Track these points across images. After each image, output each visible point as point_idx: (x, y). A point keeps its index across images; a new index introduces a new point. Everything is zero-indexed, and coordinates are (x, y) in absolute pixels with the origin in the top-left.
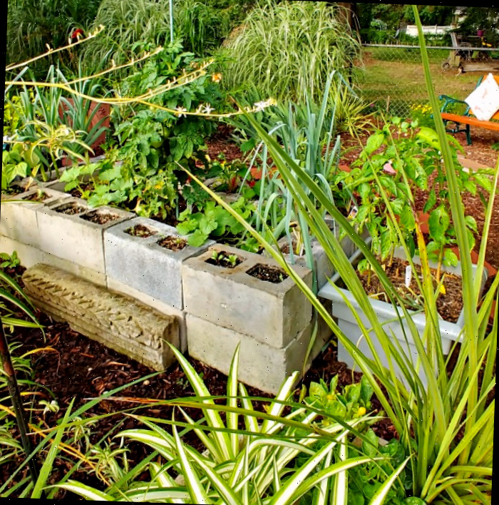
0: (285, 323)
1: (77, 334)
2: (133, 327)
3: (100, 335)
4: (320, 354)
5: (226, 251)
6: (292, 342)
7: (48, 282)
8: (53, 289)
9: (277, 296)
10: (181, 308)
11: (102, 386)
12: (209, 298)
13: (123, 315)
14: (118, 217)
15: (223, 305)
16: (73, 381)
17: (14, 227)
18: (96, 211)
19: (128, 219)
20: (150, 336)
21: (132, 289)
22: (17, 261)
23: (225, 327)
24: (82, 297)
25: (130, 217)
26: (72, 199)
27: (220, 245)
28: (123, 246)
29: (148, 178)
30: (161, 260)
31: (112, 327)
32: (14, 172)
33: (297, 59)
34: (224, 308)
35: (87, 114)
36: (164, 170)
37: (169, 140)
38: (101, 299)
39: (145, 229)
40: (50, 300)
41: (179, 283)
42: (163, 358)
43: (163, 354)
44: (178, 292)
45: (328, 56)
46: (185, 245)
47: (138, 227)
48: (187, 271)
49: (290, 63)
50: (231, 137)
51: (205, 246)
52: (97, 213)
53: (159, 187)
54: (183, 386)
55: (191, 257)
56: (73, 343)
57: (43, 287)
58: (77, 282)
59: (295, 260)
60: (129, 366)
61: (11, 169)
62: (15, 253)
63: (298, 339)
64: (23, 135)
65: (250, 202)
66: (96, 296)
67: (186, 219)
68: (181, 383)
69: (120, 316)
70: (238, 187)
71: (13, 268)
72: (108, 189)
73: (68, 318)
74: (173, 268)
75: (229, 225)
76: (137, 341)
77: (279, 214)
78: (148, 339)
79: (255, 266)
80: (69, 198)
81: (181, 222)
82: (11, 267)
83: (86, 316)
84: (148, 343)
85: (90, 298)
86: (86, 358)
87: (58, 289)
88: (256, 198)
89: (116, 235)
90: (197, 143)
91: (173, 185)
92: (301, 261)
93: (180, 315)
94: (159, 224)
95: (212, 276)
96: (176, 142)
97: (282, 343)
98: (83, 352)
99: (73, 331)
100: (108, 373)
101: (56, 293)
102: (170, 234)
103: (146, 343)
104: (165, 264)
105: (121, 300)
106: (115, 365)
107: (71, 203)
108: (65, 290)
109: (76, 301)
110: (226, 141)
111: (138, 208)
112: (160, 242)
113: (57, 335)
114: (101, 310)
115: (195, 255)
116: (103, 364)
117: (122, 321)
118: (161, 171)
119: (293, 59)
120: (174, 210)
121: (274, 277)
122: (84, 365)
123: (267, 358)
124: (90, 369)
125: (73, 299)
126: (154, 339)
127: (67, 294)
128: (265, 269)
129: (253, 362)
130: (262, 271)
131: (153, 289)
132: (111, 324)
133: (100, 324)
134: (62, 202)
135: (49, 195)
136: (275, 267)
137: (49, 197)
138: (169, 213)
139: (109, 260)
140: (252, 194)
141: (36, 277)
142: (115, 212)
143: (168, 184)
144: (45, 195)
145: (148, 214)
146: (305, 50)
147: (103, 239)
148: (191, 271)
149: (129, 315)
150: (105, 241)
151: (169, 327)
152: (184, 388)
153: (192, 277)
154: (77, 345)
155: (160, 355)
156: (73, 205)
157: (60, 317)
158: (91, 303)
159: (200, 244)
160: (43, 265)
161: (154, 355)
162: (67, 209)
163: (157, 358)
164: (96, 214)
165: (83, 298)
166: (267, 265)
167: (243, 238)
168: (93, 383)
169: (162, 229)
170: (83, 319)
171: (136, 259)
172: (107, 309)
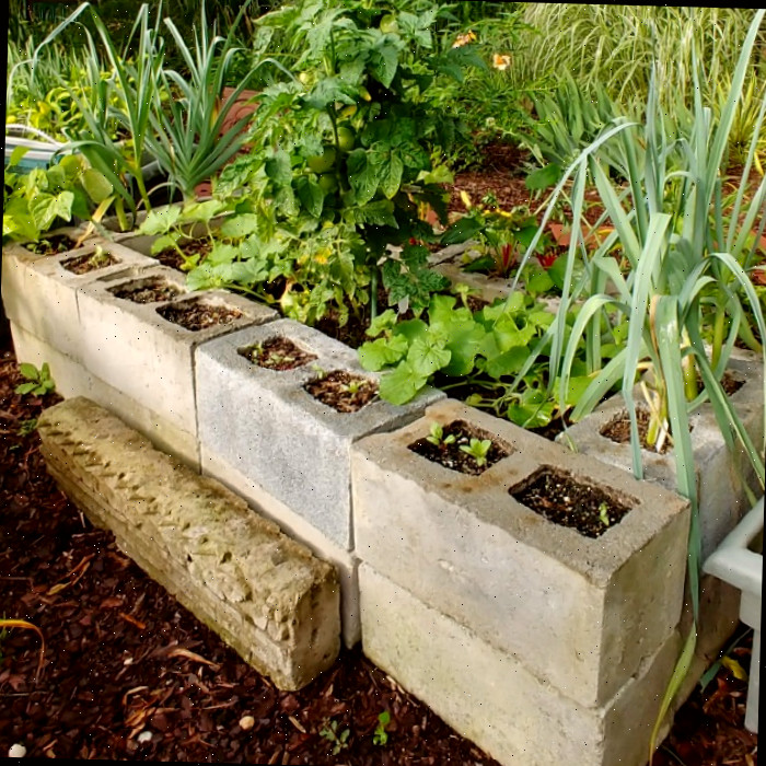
0: (607, 647)
1: (125, 563)
2: (231, 577)
3: (168, 574)
4: (696, 695)
5: (468, 421)
6: (622, 690)
7: (80, 443)
8: (87, 458)
9: (588, 577)
10: (346, 545)
11: (142, 715)
12: (412, 540)
13: (211, 546)
14: (239, 317)
15: (445, 565)
16: (81, 690)
17: (43, 319)
18: (197, 299)
19: (258, 323)
20: (266, 609)
21: (247, 481)
22: (47, 384)
23: (448, 616)
24: (135, 488)
25: (264, 317)
26: (158, 270)
27: (455, 402)
28: (231, 385)
29: (303, 236)
30: (307, 430)
31: (191, 567)
32: (48, 210)
33: (655, 32)
34: (448, 572)
35: (217, 105)
36: (336, 222)
37: (347, 156)
38: (176, 496)
39: (291, 348)
40: (81, 480)
41: (344, 490)
42: (294, 664)
43: (293, 654)
44: (342, 510)
45: (717, 27)
46: (371, 395)
47: (275, 343)
48: (364, 467)
49: (641, 38)
50: (522, 165)
51: (418, 404)
52: (199, 303)
53: (322, 260)
54: (334, 744)
55: (376, 431)
56: (112, 583)
57: (70, 451)
58: (136, 449)
59: (642, 463)
60: (216, 667)
61: (44, 202)
62: (46, 367)
63: (642, 676)
64: (78, 138)
65: (541, 301)
66: (166, 488)
67: (382, 334)
68: (331, 736)
69: (207, 547)
70: (516, 265)
71: (40, 396)
72: (234, 252)
73: (113, 525)
74: (333, 452)
75: (484, 354)
76: (240, 610)
77: (607, 336)
78: (262, 615)
79: (536, 473)
80: (152, 266)
81: (372, 339)
82: (35, 394)
83: (144, 529)
84: (261, 622)
85: (153, 494)
86: (129, 627)
87: (94, 458)
88: (556, 292)
89: (219, 360)
90: (414, 165)
91: (352, 258)
92: (659, 469)
93: (346, 561)
94: (322, 338)
95: (421, 490)
96: (363, 162)
97: (595, 696)
98: (127, 613)
99: (121, 554)
100: (166, 677)
101: (92, 469)
102: (340, 367)
103: (256, 621)
104: (315, 440)
105: (220, 504)
106: (186, 658)
107: (153, 278)
108: (108, 465)
109: (127, 493)
110: (510, 174)
111: (286, 300)
112: (313, 387)
113: (85, 559)
114: (170, 524)
115: (389, 428)
116: (160, 651)
117: (211, 558)
118: (328, 224)
119: (647, 32)
120: (368, 306)
121: (584, 508)
122: (119, 646)
123: (554, 721)
124: (128, 661)
125: (120, 487)
126: (273, 619)
127: (112, 475)
128: (563, 481)
129: (514, 716)
130: (553, 486)
131: (289, 492)
132: (190, 559)
133: (169, 553)
134: (137, 275)
135: (117, 258)
136: (588, 479)
137: (116, 262)
138: (357, 312)
139: (204, 410)
140: (545, 283)
141: (59, 428)
142: (236, 304)
143: (341, 256)
144: (109, 259)
145: (303, 313)
146: (672, 16)
147: (193, 364)
148: (372, 468)
149: (225, 550)
150: (196, 367)
151: (313, 592)
152: (337, 750)
153: (373, 483)
154: (121, 588)
155: (285, 656)
156: (159, 282)
157: (98, 517)
158: (152, 505)
159: (407, 398)
160: (85, 400)
161: (274, 654)
162: (142, 290)
163: (280, 662)
164: (196, 305)
165: (137, 492)
166: (567, 473)
167: (516, 383)
168: (125, 702)
169: (326, 353)
170: (138, 533)
171: (256, 417)
172: (182, 524)
